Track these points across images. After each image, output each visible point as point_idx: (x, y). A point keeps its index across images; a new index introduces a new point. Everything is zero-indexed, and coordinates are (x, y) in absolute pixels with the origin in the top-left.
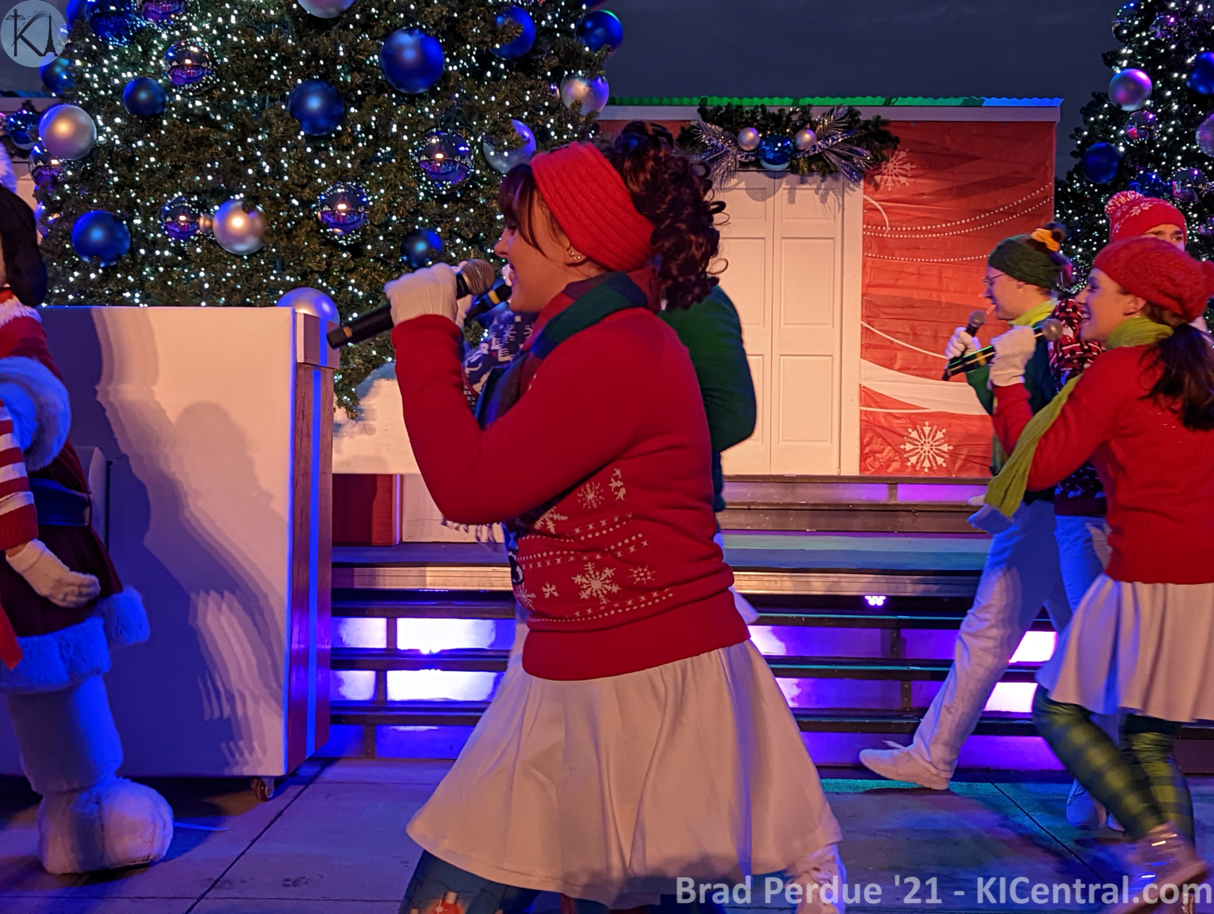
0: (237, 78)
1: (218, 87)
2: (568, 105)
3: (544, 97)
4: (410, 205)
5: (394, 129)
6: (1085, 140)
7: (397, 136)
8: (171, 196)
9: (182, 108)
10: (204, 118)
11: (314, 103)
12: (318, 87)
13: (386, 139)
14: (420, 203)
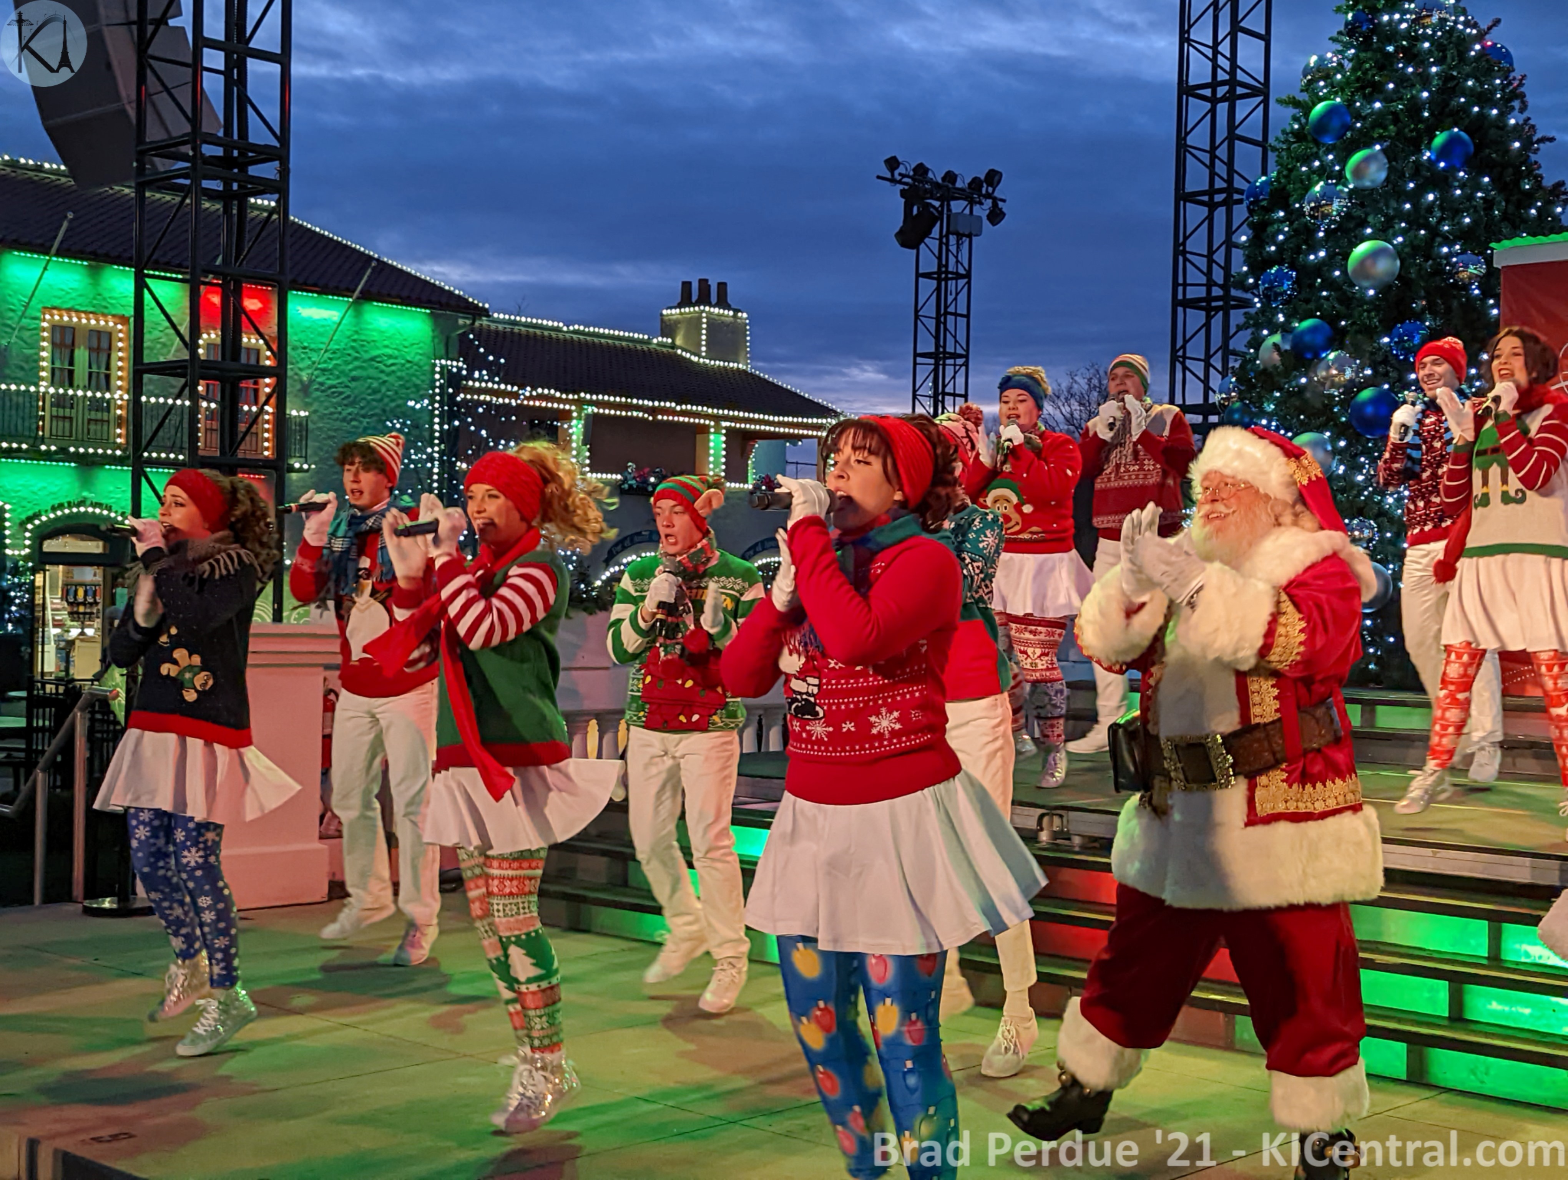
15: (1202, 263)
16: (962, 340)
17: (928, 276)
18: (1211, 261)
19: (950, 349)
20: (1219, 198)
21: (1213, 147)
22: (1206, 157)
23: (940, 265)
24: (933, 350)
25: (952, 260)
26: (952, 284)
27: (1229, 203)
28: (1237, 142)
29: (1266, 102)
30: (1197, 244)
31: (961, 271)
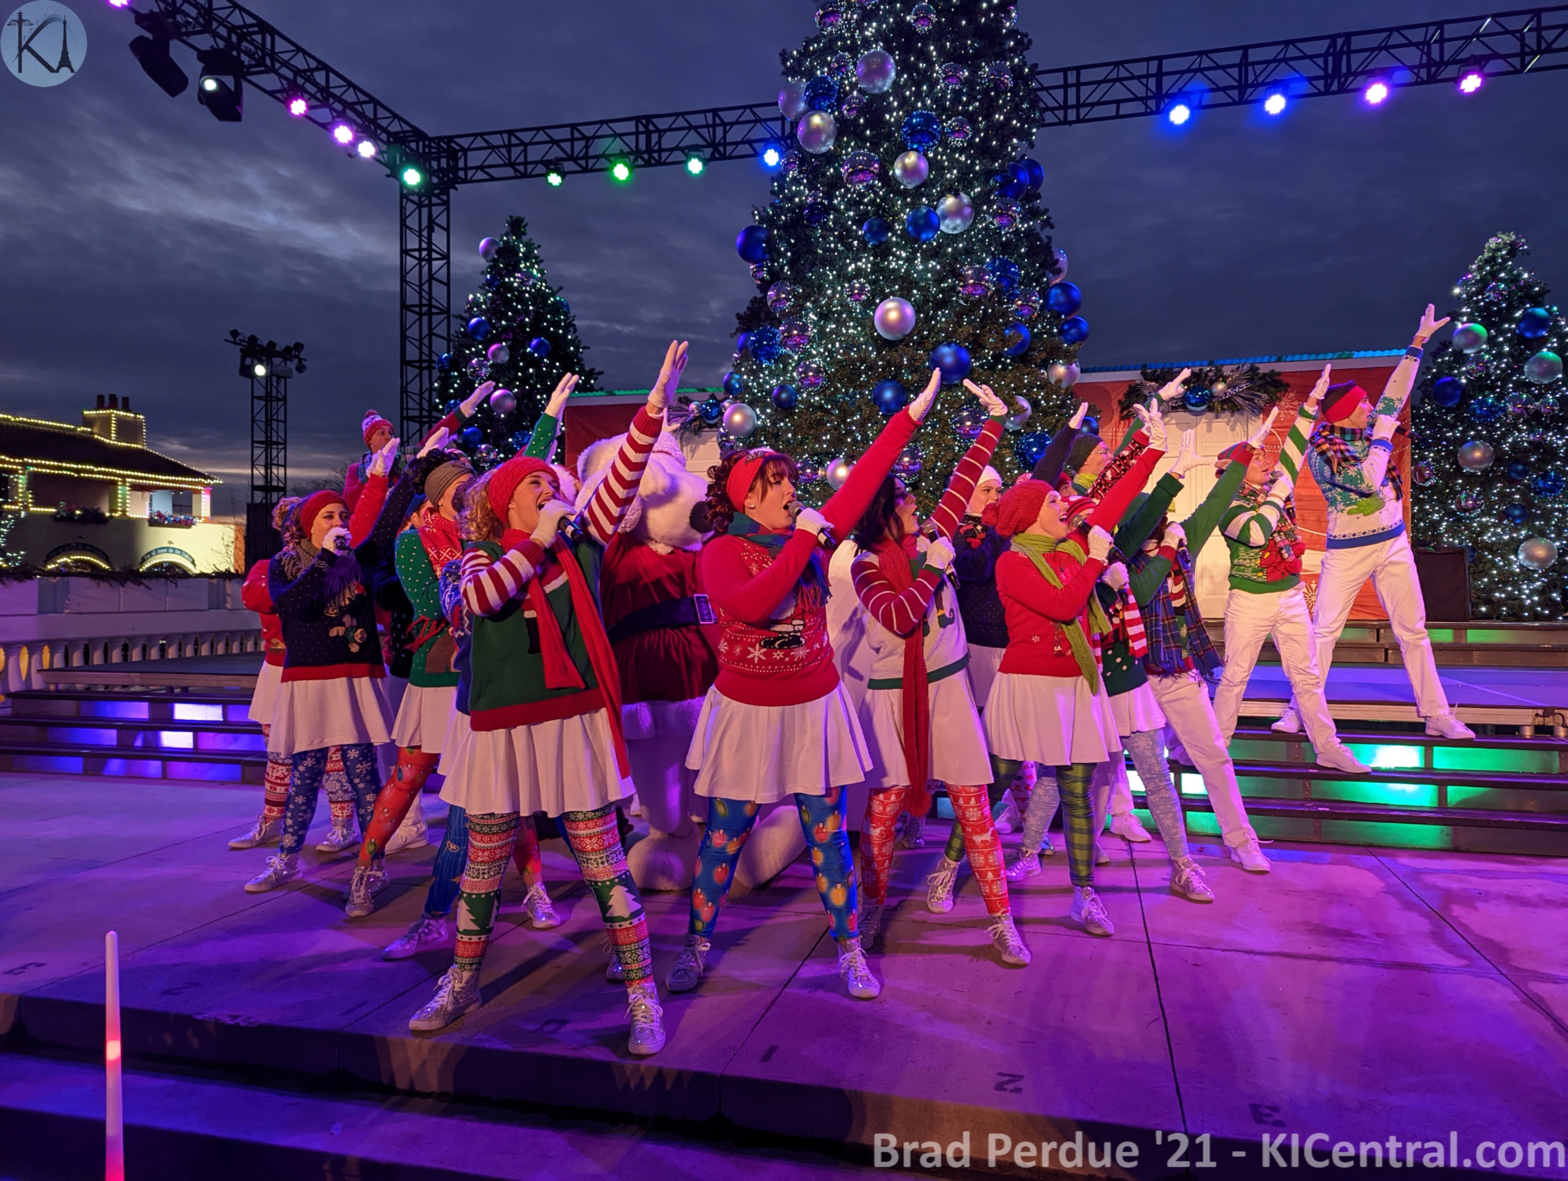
0: (840, 381)
1: (827, 388)
2: (1053, 381)
3: (1037, 380)
4: (950, 456)
5: (939, 407)
6: (1434, 376)
7: (941, 411)
8: (801, 458)
9: (806, 402)
10: (821, 407)
11: (888, 395)
12: (890, 384)
13: (934, 414)
14: (956, 454)
15: (417, 398)
16: (282, 434)
17: (259, 398)
18: (421, 398)
19: (274, 439)
20: (425, 365)
21: (421, 340)
22: (417, 343)
23: (267, 392)
24: (264, 439)
25: (274, 391)
26: (274, 404)
27: (430, 368)
28: (434, 338)
29: (448, 318)
30: (414, 387)
31: (280, 396)
